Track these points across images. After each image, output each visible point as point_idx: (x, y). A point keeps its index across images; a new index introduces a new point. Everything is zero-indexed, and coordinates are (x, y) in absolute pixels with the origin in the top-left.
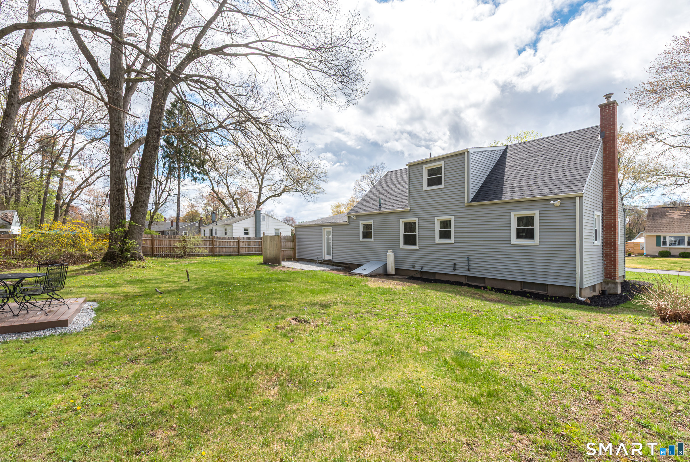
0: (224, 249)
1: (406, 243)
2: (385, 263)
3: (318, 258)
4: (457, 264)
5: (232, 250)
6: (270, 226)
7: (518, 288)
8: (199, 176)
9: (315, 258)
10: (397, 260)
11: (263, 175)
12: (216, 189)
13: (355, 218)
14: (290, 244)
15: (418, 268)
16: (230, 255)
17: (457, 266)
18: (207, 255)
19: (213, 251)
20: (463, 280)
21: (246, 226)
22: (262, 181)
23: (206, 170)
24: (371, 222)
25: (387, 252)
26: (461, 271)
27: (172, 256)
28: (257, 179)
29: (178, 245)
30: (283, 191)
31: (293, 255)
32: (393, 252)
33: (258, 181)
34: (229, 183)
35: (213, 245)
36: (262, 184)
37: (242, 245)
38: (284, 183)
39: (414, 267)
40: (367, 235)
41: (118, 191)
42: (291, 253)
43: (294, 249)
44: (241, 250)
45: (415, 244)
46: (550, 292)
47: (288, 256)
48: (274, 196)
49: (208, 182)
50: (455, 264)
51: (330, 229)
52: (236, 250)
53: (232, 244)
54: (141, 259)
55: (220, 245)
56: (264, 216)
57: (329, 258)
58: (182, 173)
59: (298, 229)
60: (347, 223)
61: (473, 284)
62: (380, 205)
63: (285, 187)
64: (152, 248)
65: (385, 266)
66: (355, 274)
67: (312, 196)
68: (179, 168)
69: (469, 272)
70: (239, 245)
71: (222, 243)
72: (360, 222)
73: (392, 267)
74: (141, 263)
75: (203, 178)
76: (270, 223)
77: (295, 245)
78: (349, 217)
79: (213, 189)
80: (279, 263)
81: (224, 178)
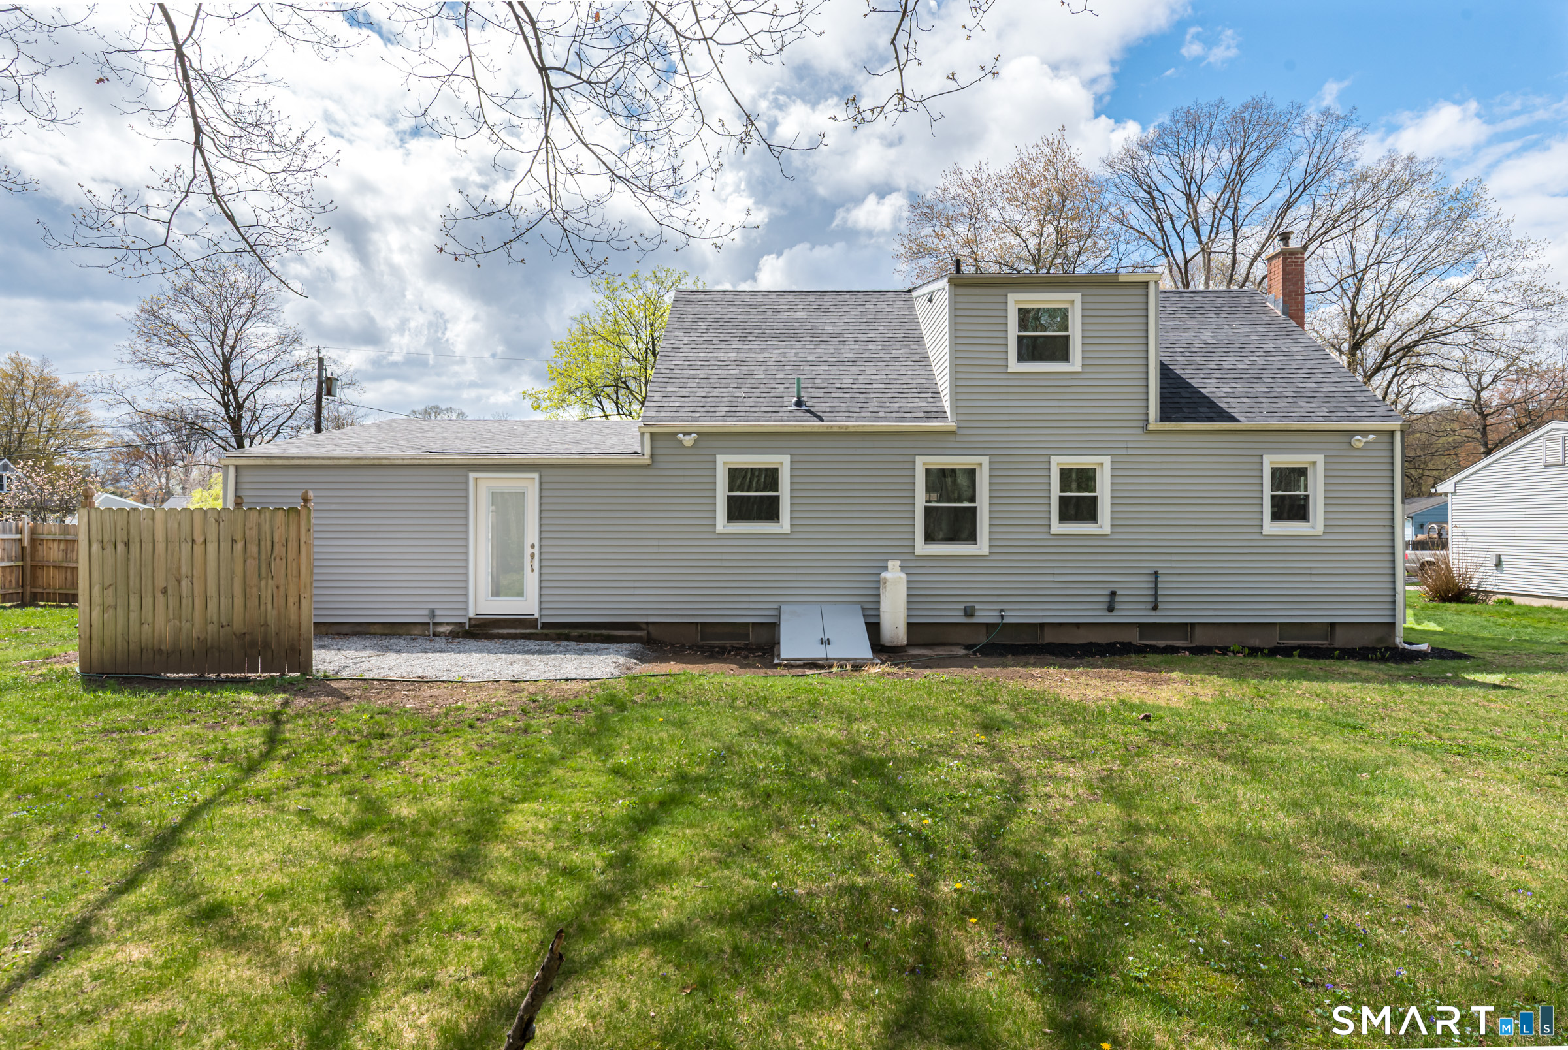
1: (932, 536)
3: (432, 613)
4: (1118, 593)
7: (1274, 640)
9: (420, 616)
10: (914, 596)
13: (691, 441)
15: (986, 616)
17: (1117, 599)
20: (1135, 638)
24: (779, 459)
26: (1132, 613)
39: (969, 612)
40: (752, 509)
45: (971, 538)
46: (1341, 640)
50: (1113, 594)
57: (518, 607)
60: (646, 459)
61: (1161, 644)
62: (800, 403)
69: (1153, 613)
72: (720, 459)
73: (897, 619)
78: (654, 437)
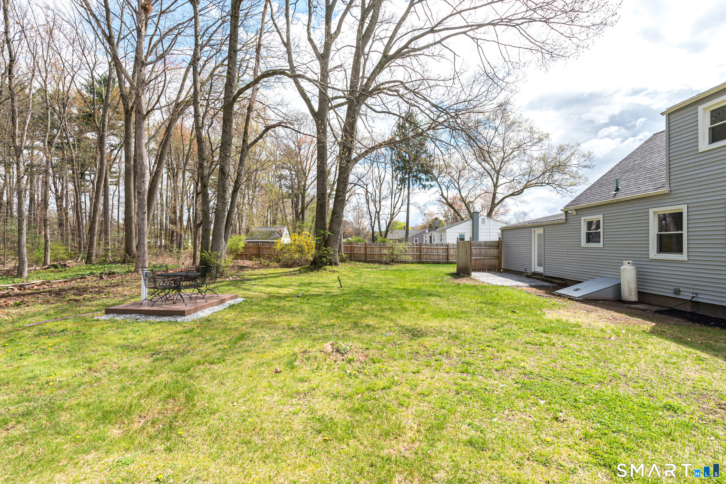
0: (432, 256)
1: (661, 249)
2: (618, 283)
3: (526, 269)
5: (441, 257)
6: (491, 231)
8: (427, 183)
9: (523, 270)
10: (641, 278)
11: (498, 172)
12: (445, 194)
13: (574, 213)
14: (494, 252)
15: (686, 296)
16: (438, 263)
18: (413, 263)
19: (420, 258)
21: (462, 231)
22: (497, 178)
23: (435, 177)
24: (600, 217)
25: (622, 264)
27: (380, 262)
28: (491, 177)
29: (385, 251)
30: (526, 187)
31: (497, 264)
32: (634, 264)
33: (492, 179)
34: (461, 187)
35: (420, 252)
36: (497, 183)
37: (451, 252)
38: (526, 177)
39: (677, 292)
40: (592, 237)
41: (321, 206)
42: (495, 262)
43: (499, 257)
44: (450, 258)
45: (680, 251)
47: (490, 266)
48: (513, 194)
49: (436, 189)
51: (540, 231)
52: (445, 257)
53: (440, 251)
54: (336, 264)
55: (427, 252)
56: (483, 219)
57: (540, 270)
58: (411, 183)
59: (505, 233)
60: (562, 221)
62: (617, 190)
63: (528, 182)
64: (365, 254)
65: (618, 287)
66: (560, 295)
67: (569, 188)
68: (409, 178)
70: (448, 252)
71: (429, 250)
72: (583, 218)
73: (630, 289)
74: (334, 268)
75: (431, 185)
76: (491, 227)
77: (500, 253)
78: (566, 212)
79: (442, 195)
80: (469, 274)
81: (455, 182)
